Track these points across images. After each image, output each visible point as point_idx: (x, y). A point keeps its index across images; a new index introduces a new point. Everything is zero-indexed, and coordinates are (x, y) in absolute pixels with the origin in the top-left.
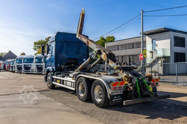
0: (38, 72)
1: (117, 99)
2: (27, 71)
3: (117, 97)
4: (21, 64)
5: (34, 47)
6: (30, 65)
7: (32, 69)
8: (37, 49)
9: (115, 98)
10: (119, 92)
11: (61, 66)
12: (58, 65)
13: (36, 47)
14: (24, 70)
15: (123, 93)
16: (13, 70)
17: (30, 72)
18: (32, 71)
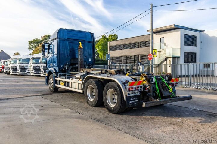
0: (35, 74)
1: (134, 101)
2: (23, 72)
3: (134, 99)
4: (16, 65)
5: (29, 46)
6: (26, 66)
7: (28, 71)
8: (32, 49)
9: (131, 99)
10: (136, 93)
11: (64, 67)
12: (62, 66)
13: (31, 47)
14: (19, 71)
15: (140, 94)
16: (7, 71)
17: (26, 73)
18: (28, 73)
